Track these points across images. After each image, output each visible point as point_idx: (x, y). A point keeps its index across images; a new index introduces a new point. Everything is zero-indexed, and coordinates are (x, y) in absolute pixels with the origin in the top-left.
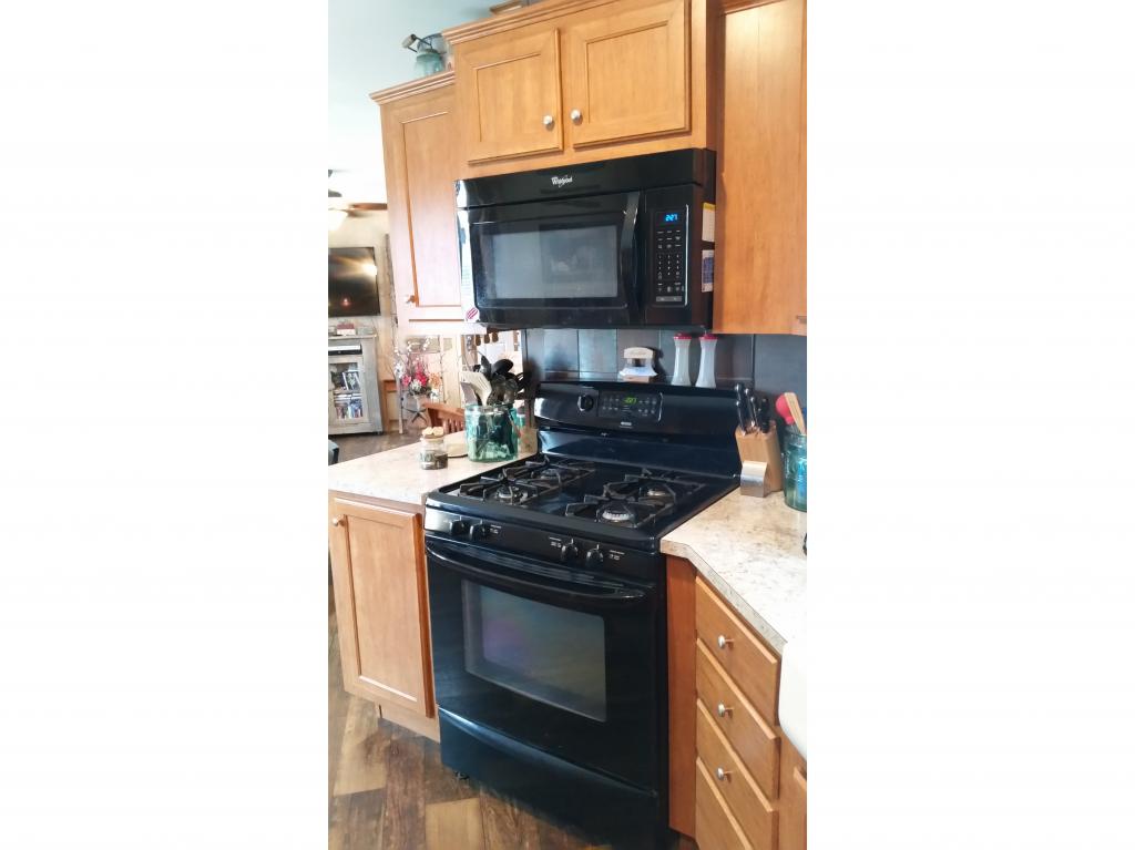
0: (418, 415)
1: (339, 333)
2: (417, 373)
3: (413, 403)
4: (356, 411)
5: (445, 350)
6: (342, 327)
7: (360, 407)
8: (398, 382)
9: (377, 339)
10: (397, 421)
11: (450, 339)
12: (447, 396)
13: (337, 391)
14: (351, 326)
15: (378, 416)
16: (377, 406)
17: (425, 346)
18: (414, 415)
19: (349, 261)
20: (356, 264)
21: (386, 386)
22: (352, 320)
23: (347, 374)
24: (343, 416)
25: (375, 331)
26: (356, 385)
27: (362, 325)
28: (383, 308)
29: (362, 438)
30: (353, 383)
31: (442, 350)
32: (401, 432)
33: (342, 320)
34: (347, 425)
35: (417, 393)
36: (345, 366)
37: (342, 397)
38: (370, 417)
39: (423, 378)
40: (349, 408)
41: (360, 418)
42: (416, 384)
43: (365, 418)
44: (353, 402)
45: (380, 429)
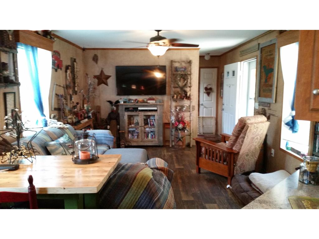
0: (180, 140)
1: (149, 102)
2: (180, 120)
3: (178, 134)
4: (152, 136)
5: (193, 111)
6: (150, 99)
7: (154, 134)
8: (171, 124)
9: (163, 105)
10: (169, 141)
11: (194, 106)
12: (191, 132)
13: (145, 127)
14: (153, 99)
15: (161, 138)
16: (162, 134)
17: (184, 109)
18: (179, 139)
19: (149, 71)
20: (152, 72)
21: (166, 125)
22: (154, 97)
23: (150, 119)
24: (147, 138)
25: (163, 101)
26: (153, 125)
27: (158, 99)
28: (167, 92)
29: (155, 148)
30: (152, 123)
31: (191, 110)
32: (171, 146)
33: (150, 96)
34: (149, 141)
35: (180, 130)
36: (149, 116)
37: (147, 129)
38: (158, 139)
39: (184, 123)
40: (150, 134)
41: (154, 139)
42: (180, 126)
43: (156, 139)
44: (152, 132)
45: (162, 144)
